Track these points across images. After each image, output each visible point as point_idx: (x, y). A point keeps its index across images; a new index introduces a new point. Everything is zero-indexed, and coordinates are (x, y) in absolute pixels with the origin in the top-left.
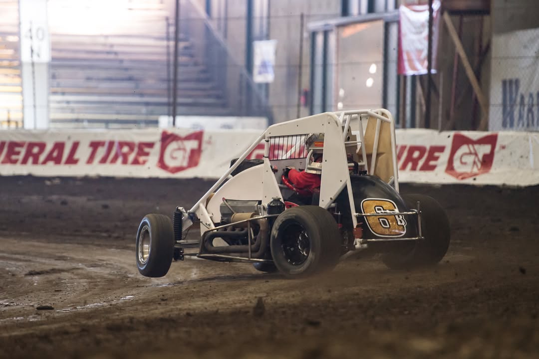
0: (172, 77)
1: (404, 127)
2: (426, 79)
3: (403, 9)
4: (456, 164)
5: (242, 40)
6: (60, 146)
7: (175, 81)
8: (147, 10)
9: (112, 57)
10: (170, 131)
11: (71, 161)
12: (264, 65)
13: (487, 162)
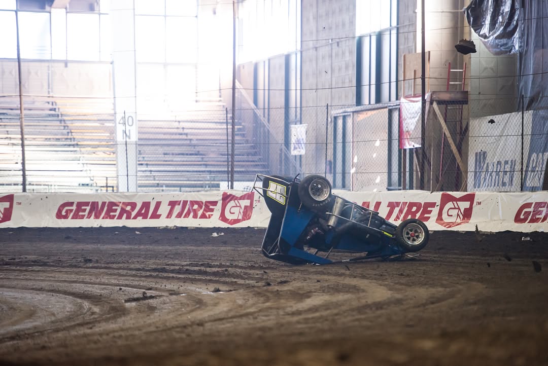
0: (230, 152)
1: (404, 189)
2: (420, 151)
3: (403, 100)
4: (444, 216)
5: (282, 124)
6: (146, 205)
7: (233, 155)
8: (210, 101)
9: (184, 137)
10: (229, 192)
11: (155, 216)
12: (298, 142)
13: (467, 214)
